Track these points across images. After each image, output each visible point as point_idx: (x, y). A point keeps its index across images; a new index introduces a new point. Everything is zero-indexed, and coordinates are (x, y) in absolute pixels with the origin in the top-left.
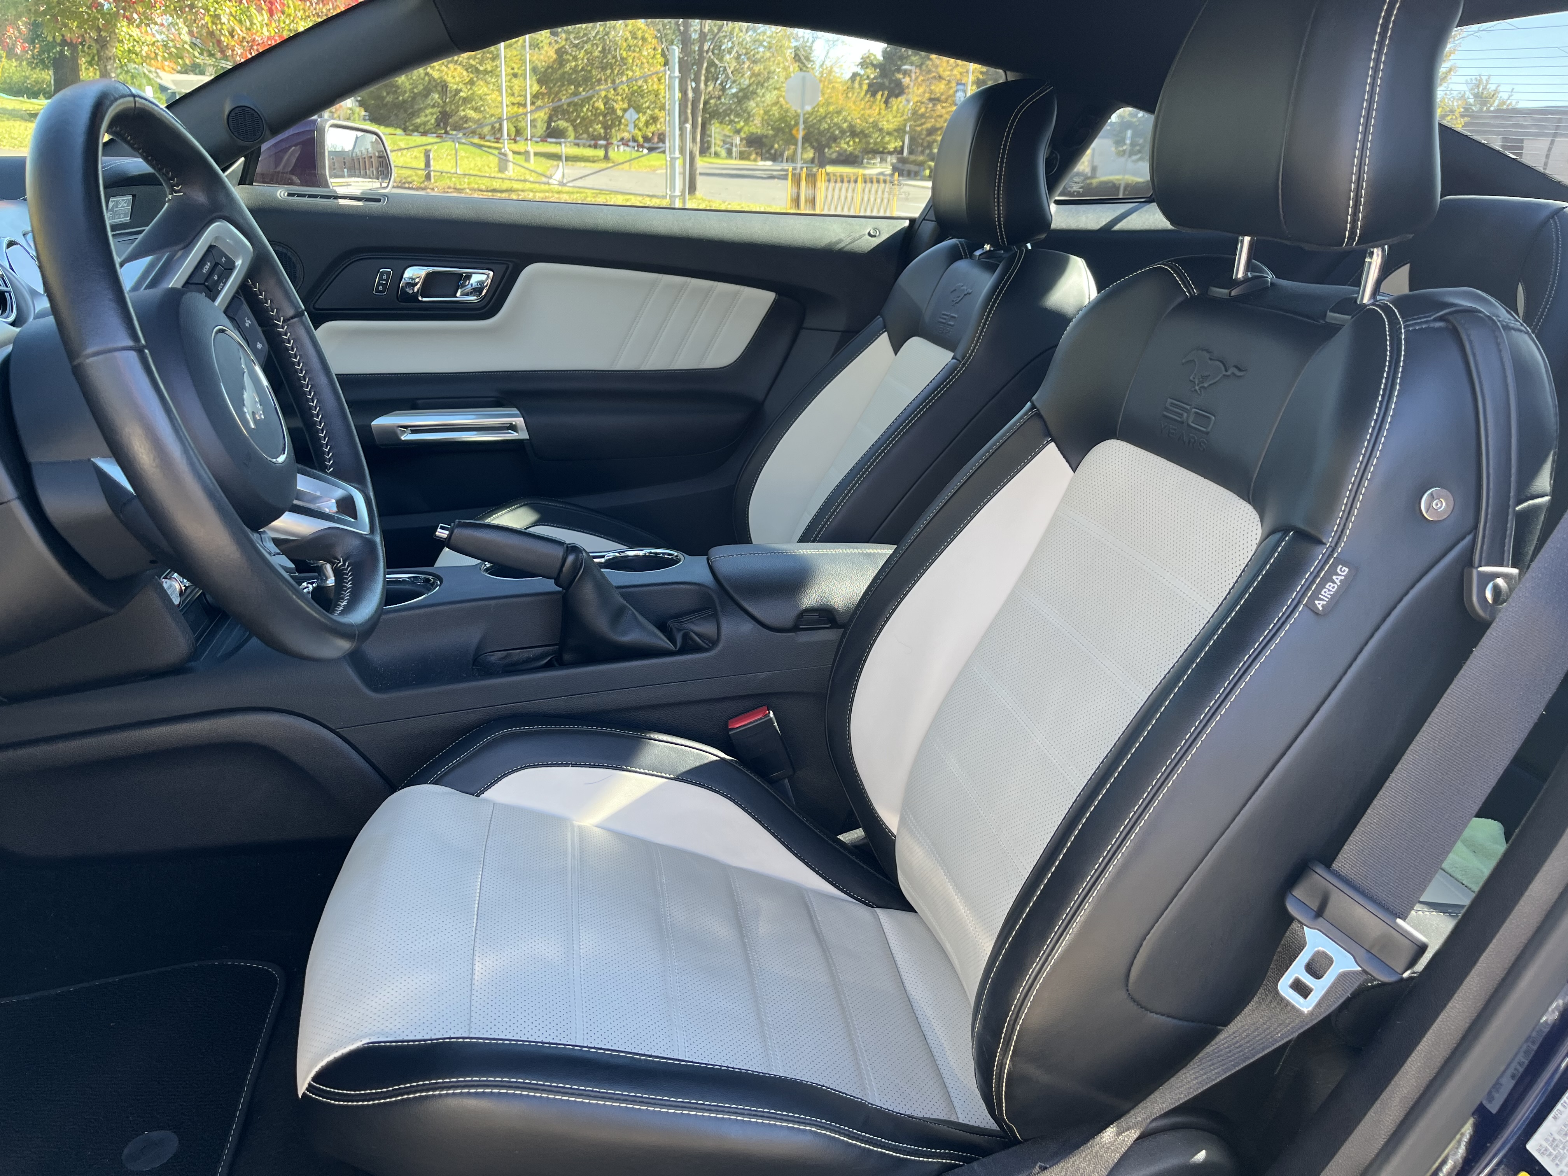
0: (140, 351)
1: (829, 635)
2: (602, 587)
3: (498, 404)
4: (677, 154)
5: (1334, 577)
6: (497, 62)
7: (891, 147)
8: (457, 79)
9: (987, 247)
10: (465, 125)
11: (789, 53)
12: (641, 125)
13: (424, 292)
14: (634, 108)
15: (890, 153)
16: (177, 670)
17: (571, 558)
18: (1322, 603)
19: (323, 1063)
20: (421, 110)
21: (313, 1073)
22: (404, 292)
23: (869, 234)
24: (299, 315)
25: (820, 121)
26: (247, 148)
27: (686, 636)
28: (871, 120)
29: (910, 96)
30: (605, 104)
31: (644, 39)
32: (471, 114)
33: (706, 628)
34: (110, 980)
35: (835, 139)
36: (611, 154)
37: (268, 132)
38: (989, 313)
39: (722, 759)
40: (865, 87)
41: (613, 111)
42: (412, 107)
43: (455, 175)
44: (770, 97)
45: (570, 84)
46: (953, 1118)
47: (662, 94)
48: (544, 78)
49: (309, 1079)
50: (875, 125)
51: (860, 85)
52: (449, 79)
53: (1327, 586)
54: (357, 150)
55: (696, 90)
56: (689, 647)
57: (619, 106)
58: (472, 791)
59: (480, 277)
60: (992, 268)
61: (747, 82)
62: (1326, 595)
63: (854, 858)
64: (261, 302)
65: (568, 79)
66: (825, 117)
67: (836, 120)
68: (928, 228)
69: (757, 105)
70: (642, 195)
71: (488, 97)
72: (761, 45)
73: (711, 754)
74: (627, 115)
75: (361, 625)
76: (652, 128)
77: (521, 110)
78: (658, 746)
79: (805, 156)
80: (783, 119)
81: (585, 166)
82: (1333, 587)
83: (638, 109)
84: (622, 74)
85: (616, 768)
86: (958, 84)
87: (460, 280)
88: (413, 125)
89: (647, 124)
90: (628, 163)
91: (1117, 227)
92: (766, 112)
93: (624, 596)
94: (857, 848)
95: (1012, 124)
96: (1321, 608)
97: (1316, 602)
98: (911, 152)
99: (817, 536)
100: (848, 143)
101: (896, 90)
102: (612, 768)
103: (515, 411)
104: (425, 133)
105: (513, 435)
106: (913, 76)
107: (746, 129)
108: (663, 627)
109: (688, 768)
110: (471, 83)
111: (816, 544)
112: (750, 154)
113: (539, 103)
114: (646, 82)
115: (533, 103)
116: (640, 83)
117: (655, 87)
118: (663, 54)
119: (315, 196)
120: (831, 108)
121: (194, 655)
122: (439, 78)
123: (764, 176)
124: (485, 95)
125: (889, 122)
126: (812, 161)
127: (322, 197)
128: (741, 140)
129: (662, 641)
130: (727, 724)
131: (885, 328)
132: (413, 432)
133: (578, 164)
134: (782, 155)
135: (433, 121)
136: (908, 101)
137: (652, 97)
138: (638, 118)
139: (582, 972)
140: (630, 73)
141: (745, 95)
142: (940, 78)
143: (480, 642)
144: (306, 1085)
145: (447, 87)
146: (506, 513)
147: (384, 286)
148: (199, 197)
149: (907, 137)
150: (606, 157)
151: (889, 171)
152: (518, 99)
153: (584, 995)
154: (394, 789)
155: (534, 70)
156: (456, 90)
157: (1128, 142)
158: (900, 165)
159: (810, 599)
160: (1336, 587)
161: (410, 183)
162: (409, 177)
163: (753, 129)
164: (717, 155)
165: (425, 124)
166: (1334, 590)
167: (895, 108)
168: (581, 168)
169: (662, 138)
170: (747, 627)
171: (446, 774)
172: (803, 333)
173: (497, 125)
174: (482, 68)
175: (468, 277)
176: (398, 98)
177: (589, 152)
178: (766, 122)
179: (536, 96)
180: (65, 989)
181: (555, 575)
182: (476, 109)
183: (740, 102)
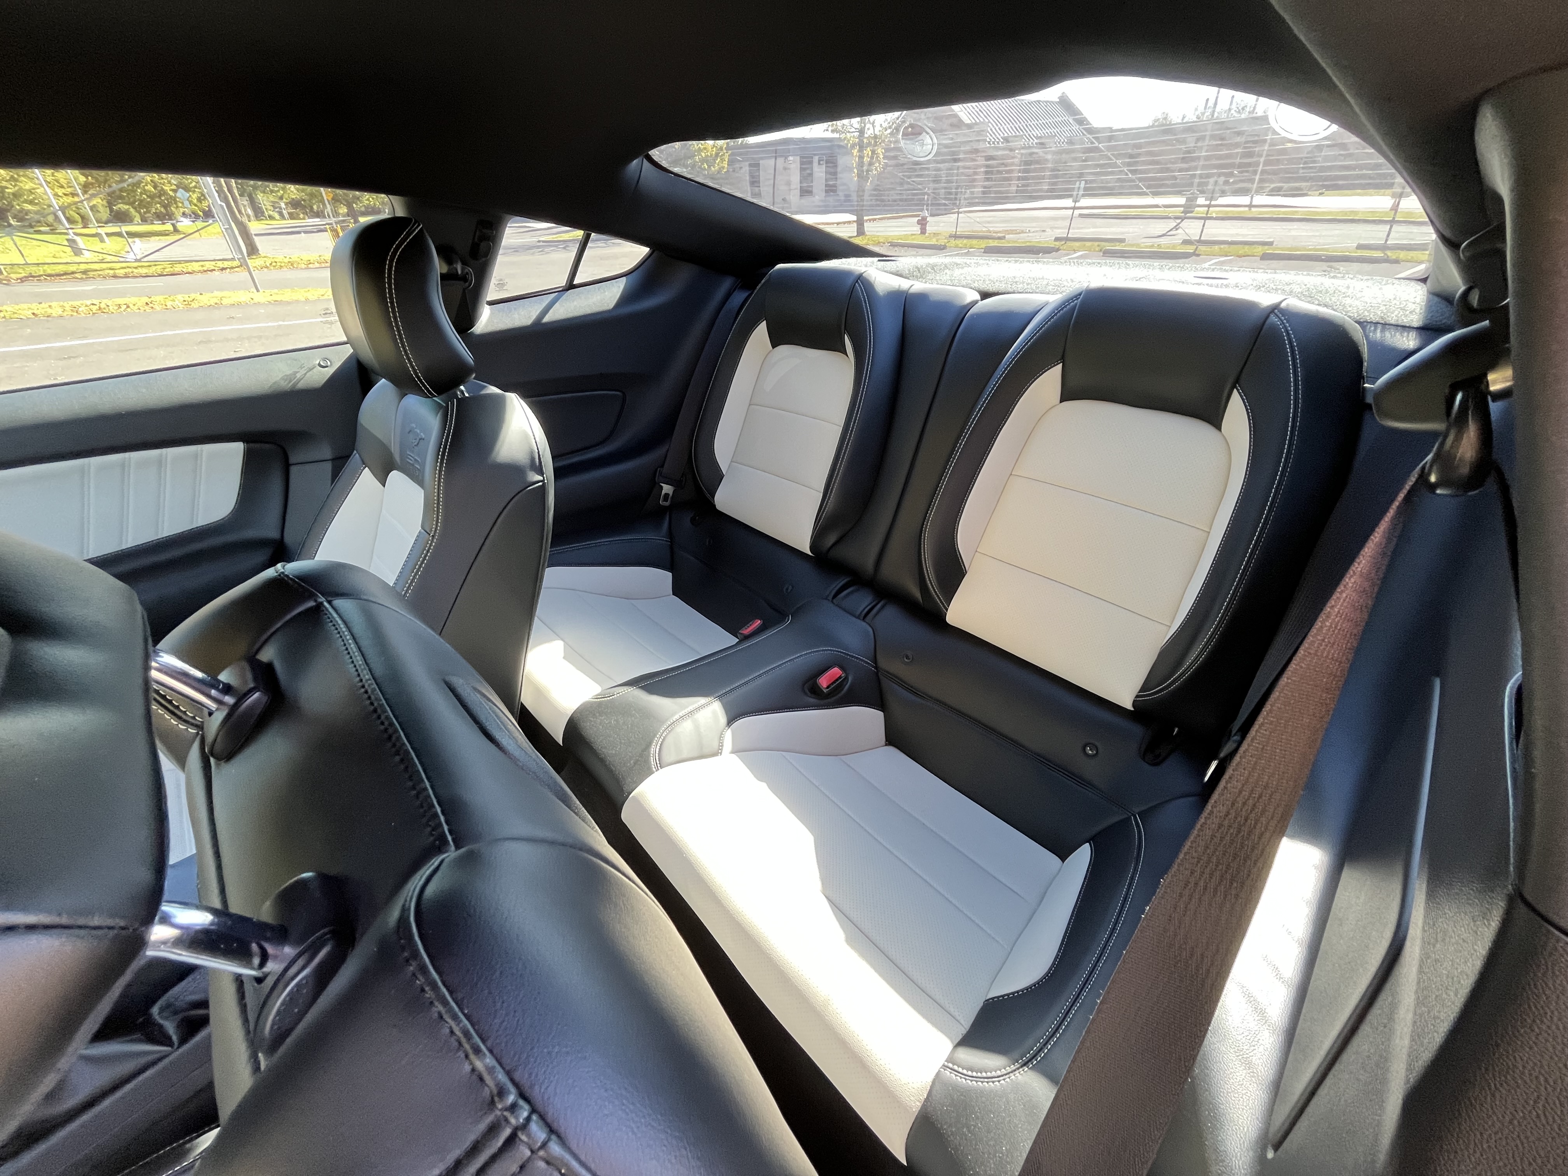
10: (27, 217)
12: (195, 201)
14: (183, 188)
23: (319, 365)
30: (153, 188)
32: (27, 206)
36: (179, 227)
41: (162, 193)
57: (167, 188)
70: (214, 260)
71: (38, 191)
74: (179, 194)
77: (76, 199)
79: (341, 211)
81: (160, 240)
83: (187, 189)
89: (200, 200)
90: (198, 233)
91: (546, 320)
107: (286, 195)
110: (14, 179)
112: (297, 215)
113: (90, 192)
115: (85, 192)
123: (315, 230)
124: (33, 189)
128: (286, 204)
131: (365, 462)
133: (153, 238)
134: (323, 212)
138: (190, 196)
150: (176, 230)
152: (69, 190)
163: (292, 195)
164: (271, 218)
168: (155, 243)
177: (157, 227)
179: (86, 186)
182: (30, 202)
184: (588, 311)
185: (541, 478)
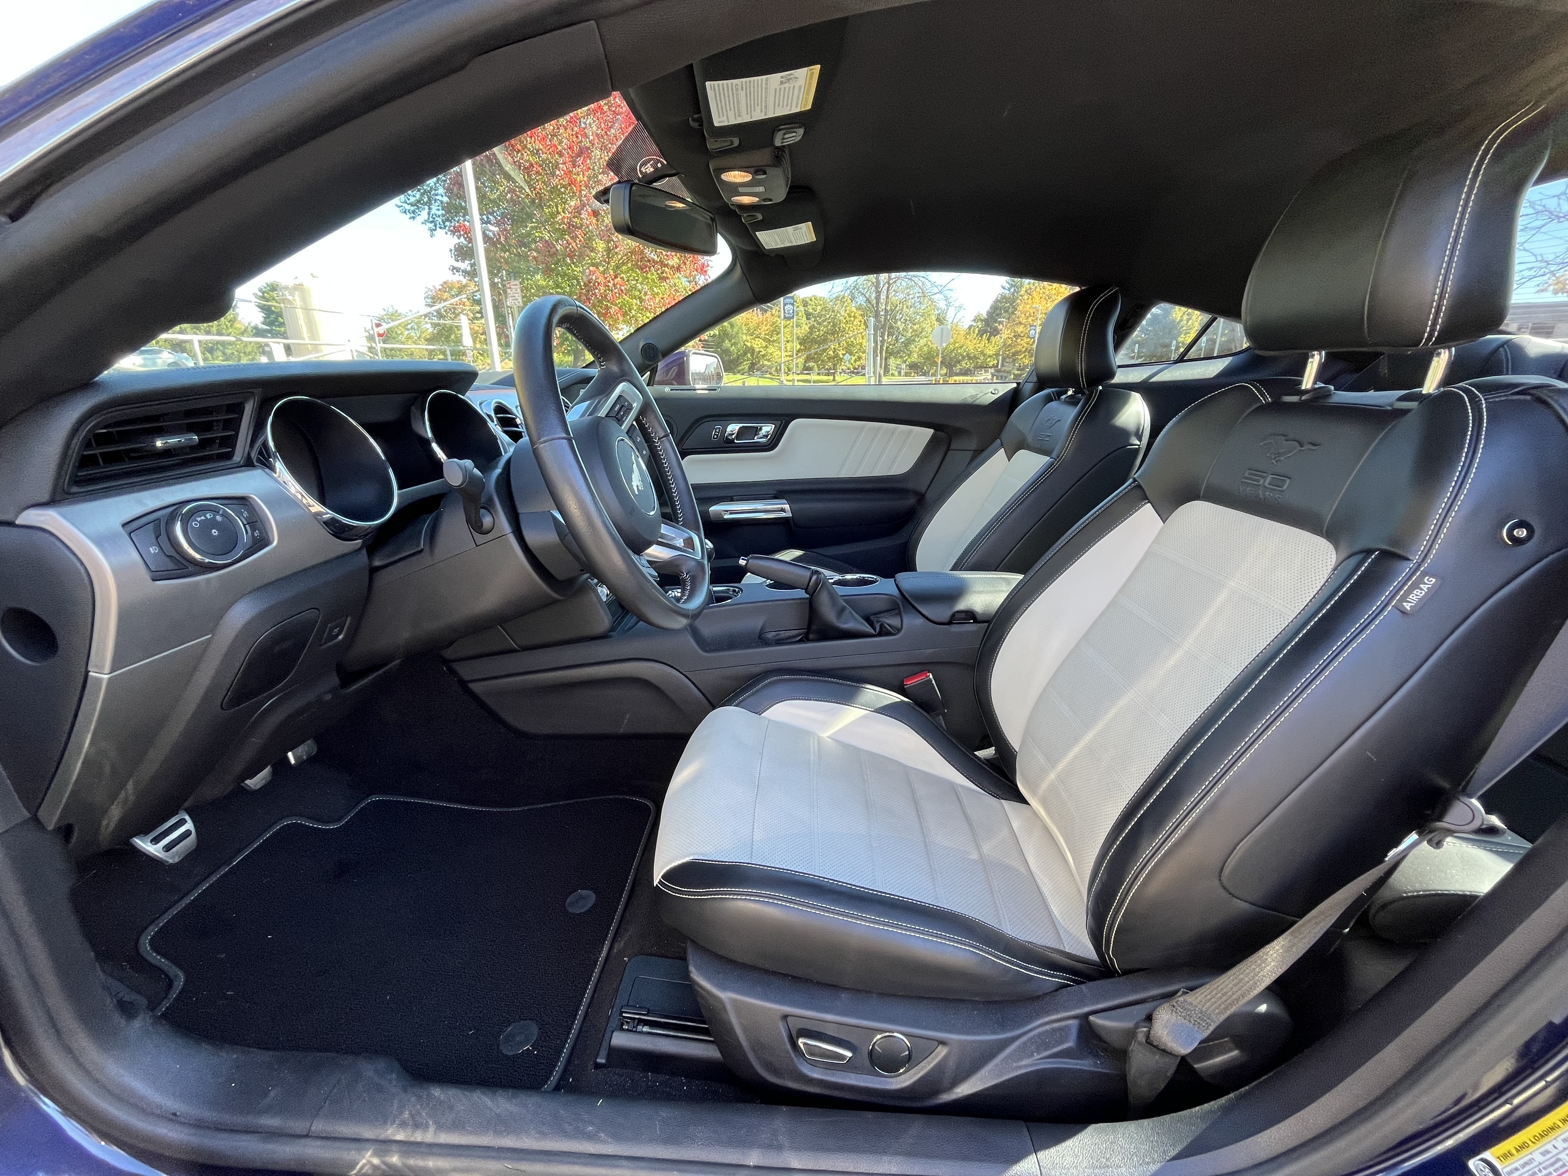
0: (570, 440)
1: (971, 627)
2: (832, 596)
3: (776, 497)
4: (872, 375)
5: (1422, 586)
6: (779, 336)
7: (991, 364)
8: (760, 345)
9: (1070, 393)
10: (763, 369)
11: (934, 318)
12: (852, 362)
13: (737, 438)
14: (849, 353)
15: (990, 367)
16: (604, 636)
17: (814, 578)
18: (1410, 604)
19: (668, 868)
20: (741, 363)
21: (662, 874)
22: (727, 438)
23: (992, 393)
24: (667, 436)
25: (951, 352)
26: (651, 365)
27: (882, 626)
28: (980, 350)
29: (1003, 335)
30: (834, 352)
31: (855, 317)
32: (766, 363)
33: (894, 621)
35: (959, 362)
36: (836, 378)
37: (660, 356)
38: (1074, 433)
39: (902, 701)
40: (977, 331)
41: (837, 355)
42: (737, 361)
44: (923, 342)
45: (816, 343)
46: (1061, 948)
47: (864, 344)
48: (803, 341)
49: (660, 877)
50: (982, 352)
51: (974, 332)
52: (755, 346)
53: (1415, 592)
54: (707, 372)
55: (883, 342)
56: (883, 632)
57: (840, 353)
58: (756, 711)
59: (768, 428)
60: (1075, 404)
61: (910, 335)
62: (1414, 598)
63: (986, 767)
64: (646, 429)
65: (814, 341)
66: (953, 350)
67: (959, 351)
68: (1029, 387)
69: (916, 347)
71: (775, 354)
72: (918, 314)
73: (896, 697)
74: (845, 357)
75: (692, 610)
76: (858, 363)
77: (791, 358)
79: (942, 372)
80: (929, 353)
82: (1421, 593)
83: (851, 354)
84: (843, 336)
86: (1031, 326)
87: (757, 430)
88: (741, 370)
89: (855, 361)
91: (1154, 380)
92: (920, 350)
93: (845, 601)
94: (989, 762)
95: (1090, 315)
96: (1409, 609)
97: (1405, 604)
98: (1003, 365)
99: (964, 567)
100: (966, 363)
101: (995, 332)
102: (838, 703)
103: (785, 501)
104: (743, 374)
105: (783, 515)
106: (1004, 324)
107: (909, 360)
108: (868, 620)
109: (884, 705)
110: (766, 347)
111: (965, 571)
112: (911, 373)
113: (800, 354)
114: (855, 339)
115: (797, 355)
116: (852, 339)
117: (861, 341)
118: (865, 323)
119: (684, 390)
120: (957, 345)
121: (612, 629)
124: (773, 352)
125: (991, 351)
126: (946, 374)
127: (687, 390)
128: (906, 366)
129: (868, 629)
130: (903, 681)
131: (1002, 445)
132: (731, 514)
134: (929, 372)
136: (1001, 338)
137: (858, 347)
138: (851, 358)
140: (847, 335)
141: (908, 342)
142: (1020, 323)
143: (764, 625)
144: (658, 880)
145: (755, 351)
147: (717, 435)
148: (614, 368)
149: (1001, 357)
150: (834, 380)
151: (990, 377)
152: (789, 353)
154: (714, 708)
155: (798, 338)
156: (759, 351)
157: (1136, 351)
158: (996, 374)
159: (962, 605)
160: (1424, 593)
163: (913, 360)
164: (893, 375)
166: (1421, 595)
167: (994, 342)
169: (863, 368)
170: (919, 621)
171: (742, 701)
172: (950, 453)
173: (778, 368)
175: (761, 429)
177: (825, 378)
178: (920, 356)
179: (798, 351)
181: (805, 587)
182: (769, 360)
183: (906, 346)
184: (1191, 378)
185: (1139, 443)
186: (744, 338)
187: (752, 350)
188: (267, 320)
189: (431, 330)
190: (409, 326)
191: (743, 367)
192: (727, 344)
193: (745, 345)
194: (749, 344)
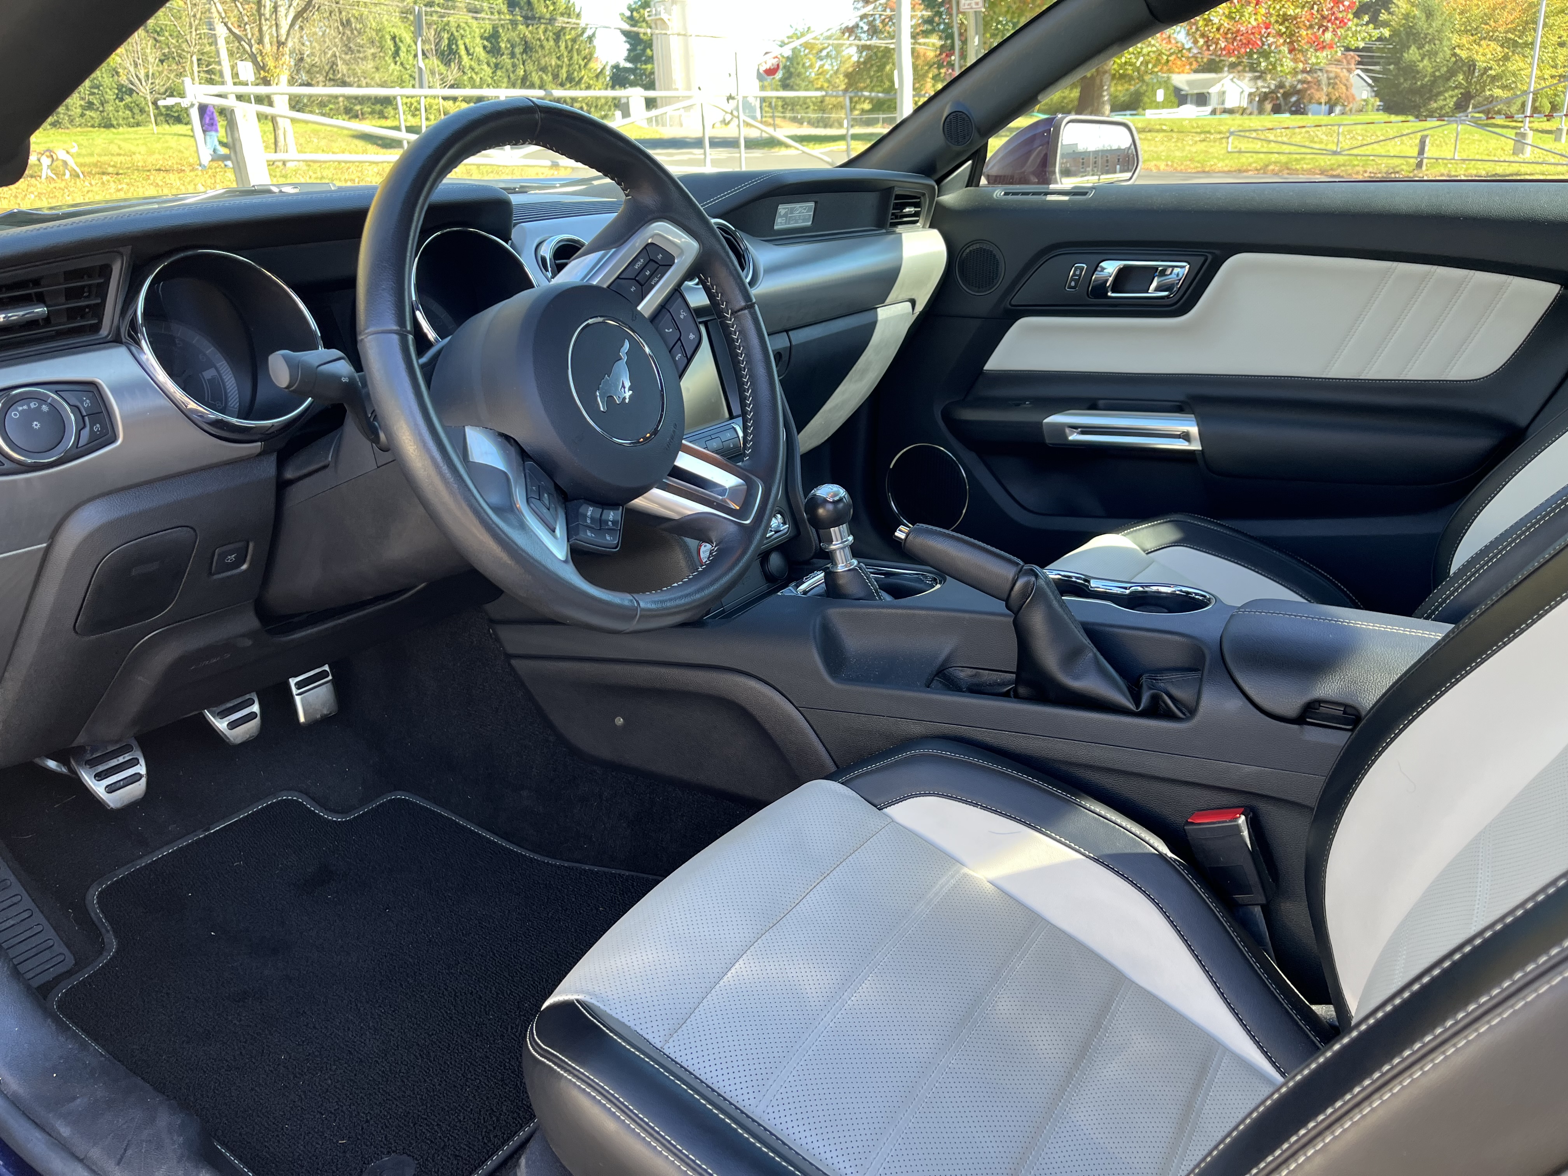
0: (402, 335)
3: (1175, 409)
8: (1489, 56)
10: (1490, 106)
13: (1115, 288)
17: (1021, 582)
20: (1440, 93)
22: (1094, 287)
26: (963, 151)
27: (1155, 698)
32: (1498, 92)
33: (1184, 694)
34: (623, 872)
37: (975, 134)
42: (1431, 91)
43: (1453, 161)
56: (1158, 710)
58: (876, 802)
59: (1180, 270)
64: (714, 295)
71: (1522, 72)
78: (1086, 815)
85: (1029, 826)
88: (1427, 110)
93: (1091, 635)
99: (1433, 612)
102: (1024, 823)
103: (1192, 418)
104: (1440, 118)
105: (1184, 445)
109: (1114, 852)
110: (1506, 58)
111: (1430, 622)
119: (1028, 194)
122: (1467, 58)
124: (1521, 69)
129: (1123, 697)
130: (1190, 816)
132: (1083, 433)
135: (1452, 104)
139: (831, 1024)
143: (950, 654)
145: (1475, 66)
146: (1146, 527)
147: (1077, 281)
148: (646, 198)
153: (813, 1047)
156: (1485, 68)
159: (1330, 686)
161: (1398, 172)
162: (1397, 166)
165: (1441, 108)
170: (1233, 704)
174: (1520, 41)
176: (1416, 83)
180: (592, 867)
181: (1005, 597)
182: (1503, 87)
186: (1455, 39)
187: (1470, 66)
188: (632, 54)
189: (855, 58)
190: (824, 53)
191: (1441, 103)
192: (1412, 54)
193: (1455, 55)
194: (1463, 54)
